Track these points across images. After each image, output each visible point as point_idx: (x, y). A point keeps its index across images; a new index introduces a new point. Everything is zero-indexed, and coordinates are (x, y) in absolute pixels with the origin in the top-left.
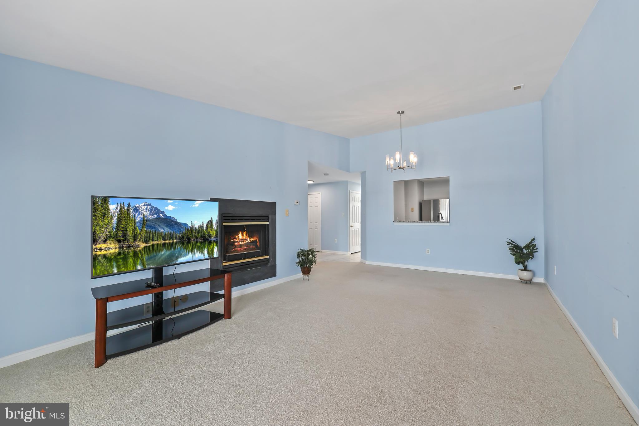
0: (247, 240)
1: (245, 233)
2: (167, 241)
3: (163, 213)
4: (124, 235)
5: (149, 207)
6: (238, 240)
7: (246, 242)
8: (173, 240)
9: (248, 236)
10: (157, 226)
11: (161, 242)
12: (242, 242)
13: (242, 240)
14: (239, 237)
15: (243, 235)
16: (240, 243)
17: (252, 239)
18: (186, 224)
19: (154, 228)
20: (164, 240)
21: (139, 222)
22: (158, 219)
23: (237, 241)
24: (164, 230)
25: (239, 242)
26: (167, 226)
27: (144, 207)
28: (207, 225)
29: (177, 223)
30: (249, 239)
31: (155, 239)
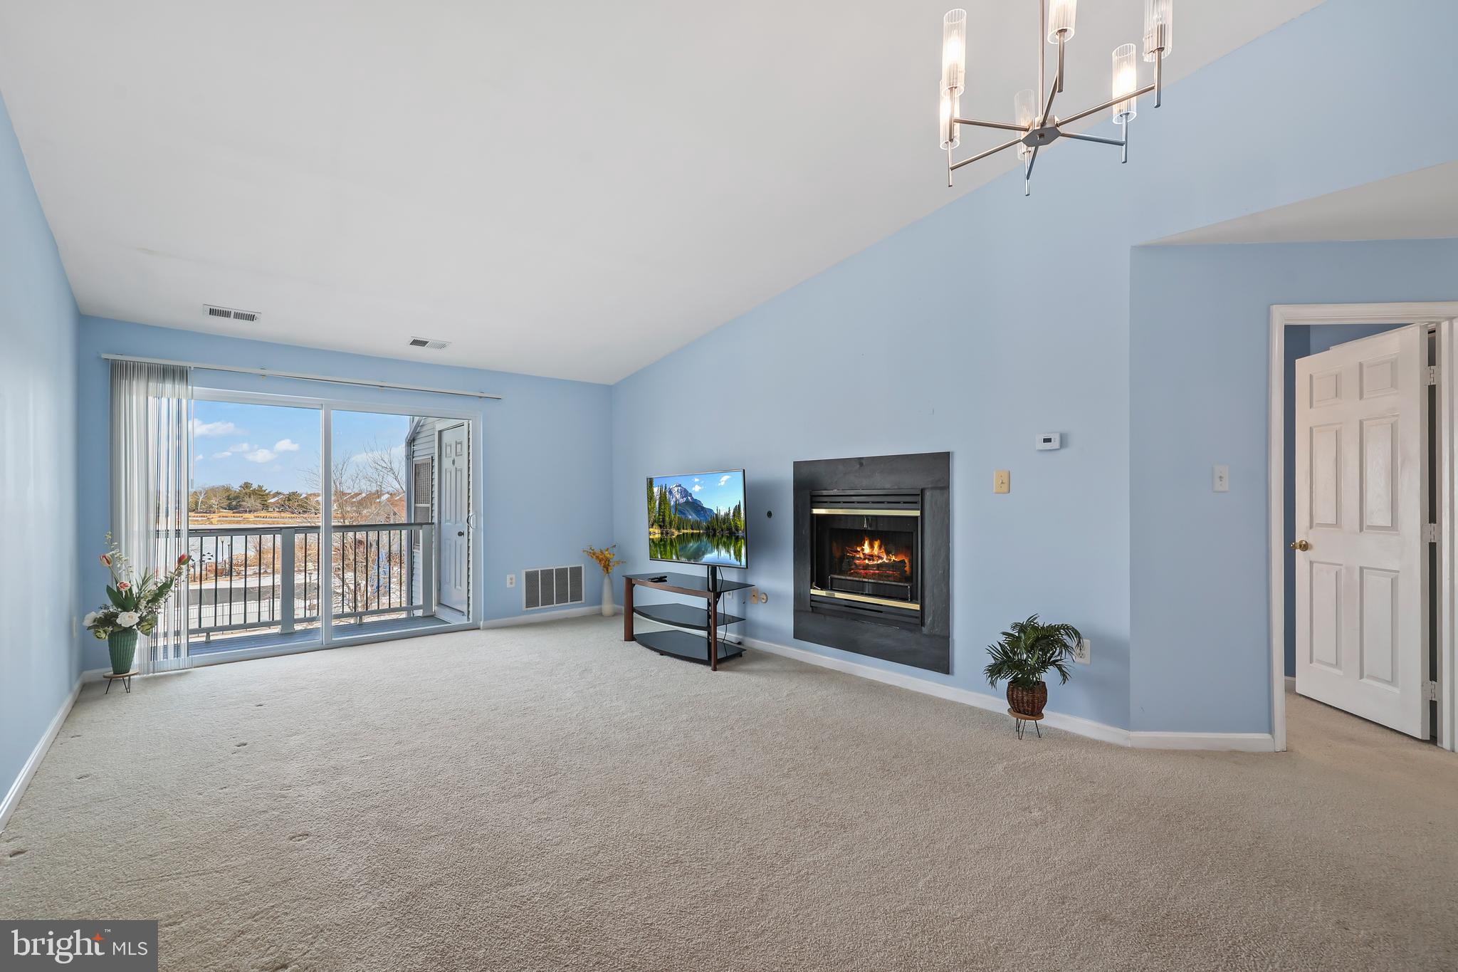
0: (882, 558)
1: (876, 544)
2: (695, 531)
3: (691, 495)
4: (664, 521)
5: (679, 488)
6: (862, 556)
7: (879, 562)
8: (699, 530)
9: (883, 550)
10: (686, 512)
11: (689, 531)
12: (869, 560)
13: (871, 557)
14: (863, 550)
15: (872, 546)
16: (867, 561)
17: (893, 558)
18: (711, 510)
19: (684, 514)
20: (692, 529)
21: (673, 506)
22: (687, 502)
23: (860, 558)
24: (692, 517)
25: (865, 559)
26: (695, 513)
27: (676, 489)
28: (734, 513)
29: (703, 508)
30: (885, 557)
31: (685, 527)
